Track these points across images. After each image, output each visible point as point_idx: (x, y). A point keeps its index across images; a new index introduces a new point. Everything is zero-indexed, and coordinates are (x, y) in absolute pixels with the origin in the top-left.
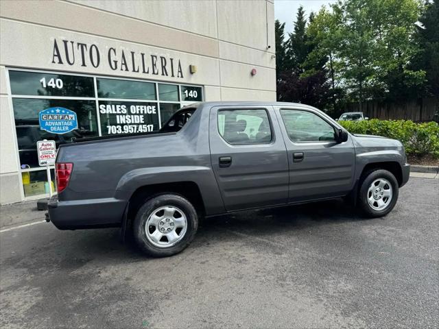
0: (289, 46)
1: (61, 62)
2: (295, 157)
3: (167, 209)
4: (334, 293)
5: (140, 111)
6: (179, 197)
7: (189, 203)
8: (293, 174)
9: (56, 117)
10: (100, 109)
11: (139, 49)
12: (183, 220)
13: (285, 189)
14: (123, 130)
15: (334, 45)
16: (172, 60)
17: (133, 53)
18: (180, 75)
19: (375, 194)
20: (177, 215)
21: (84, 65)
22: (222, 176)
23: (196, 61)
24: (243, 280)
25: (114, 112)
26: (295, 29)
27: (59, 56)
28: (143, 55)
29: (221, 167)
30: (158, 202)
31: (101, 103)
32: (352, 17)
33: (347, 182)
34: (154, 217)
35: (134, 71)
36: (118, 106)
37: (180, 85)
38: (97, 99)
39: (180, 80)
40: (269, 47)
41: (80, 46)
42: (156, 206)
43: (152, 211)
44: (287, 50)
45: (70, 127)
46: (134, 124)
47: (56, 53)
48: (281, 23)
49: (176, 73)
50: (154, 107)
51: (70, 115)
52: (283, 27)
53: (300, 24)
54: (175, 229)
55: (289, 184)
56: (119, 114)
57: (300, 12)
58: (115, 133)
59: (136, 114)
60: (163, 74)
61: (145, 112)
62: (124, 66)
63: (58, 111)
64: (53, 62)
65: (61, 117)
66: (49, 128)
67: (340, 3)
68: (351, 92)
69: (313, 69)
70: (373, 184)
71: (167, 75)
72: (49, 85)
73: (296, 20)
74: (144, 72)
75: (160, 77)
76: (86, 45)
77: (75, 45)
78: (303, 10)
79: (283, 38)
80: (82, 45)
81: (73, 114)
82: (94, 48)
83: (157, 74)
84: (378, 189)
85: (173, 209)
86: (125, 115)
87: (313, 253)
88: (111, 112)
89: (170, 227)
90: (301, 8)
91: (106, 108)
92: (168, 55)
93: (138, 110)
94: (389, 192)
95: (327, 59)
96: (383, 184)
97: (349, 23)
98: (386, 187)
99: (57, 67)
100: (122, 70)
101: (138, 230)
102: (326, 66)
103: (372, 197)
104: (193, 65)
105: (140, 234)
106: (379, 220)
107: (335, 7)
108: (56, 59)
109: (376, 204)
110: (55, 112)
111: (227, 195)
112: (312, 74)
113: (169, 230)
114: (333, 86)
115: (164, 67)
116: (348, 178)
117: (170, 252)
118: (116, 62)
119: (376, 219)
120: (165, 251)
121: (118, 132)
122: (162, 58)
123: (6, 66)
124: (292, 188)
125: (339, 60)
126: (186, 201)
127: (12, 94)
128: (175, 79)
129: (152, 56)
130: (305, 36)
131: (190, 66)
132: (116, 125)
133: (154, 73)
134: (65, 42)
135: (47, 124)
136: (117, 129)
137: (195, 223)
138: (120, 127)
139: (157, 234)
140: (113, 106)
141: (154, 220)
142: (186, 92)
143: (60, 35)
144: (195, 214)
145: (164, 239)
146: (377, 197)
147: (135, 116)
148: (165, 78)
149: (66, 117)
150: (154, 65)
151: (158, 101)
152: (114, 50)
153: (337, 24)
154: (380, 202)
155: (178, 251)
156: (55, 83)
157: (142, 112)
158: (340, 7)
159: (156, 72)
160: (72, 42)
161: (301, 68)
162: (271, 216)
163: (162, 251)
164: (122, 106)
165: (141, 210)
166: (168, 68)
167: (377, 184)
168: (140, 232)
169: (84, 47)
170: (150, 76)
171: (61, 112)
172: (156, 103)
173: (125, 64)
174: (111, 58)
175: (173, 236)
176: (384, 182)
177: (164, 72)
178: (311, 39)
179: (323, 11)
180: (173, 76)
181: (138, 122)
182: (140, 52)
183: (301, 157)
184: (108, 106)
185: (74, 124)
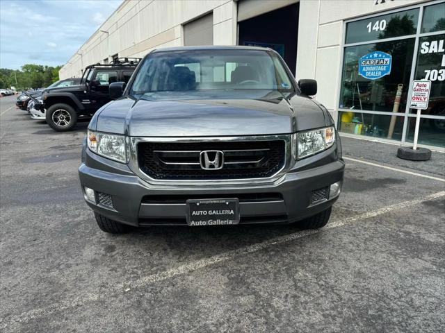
1: (383, 1)
9: (372, 62)
10: (419, 49)
38: (418, 35)
45: (383, 72)
51: (386, 59)
63: (376, 55)
64: (377, 3)
65: (377, 62)
72: (374, 28)
81: (388, 57)
88: (436, 51)
91: (429, 46)
110: (373, 57)
121: (440, 79)
127: (345, 43)
132: (439, 68)
135: (364, 69)
140: (442, 42)
149: (382, 62)
156: (379, 25)
171: (378, 56)
184: (434, 43)
185: (387, 69)
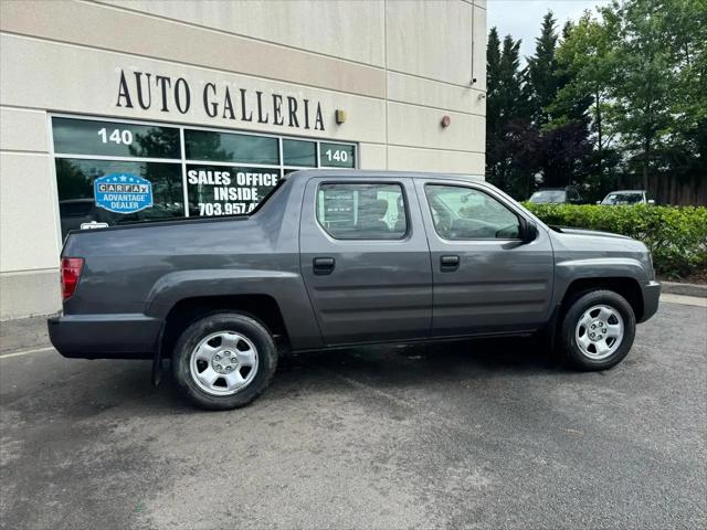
0: (526, 78)
1: (129, 105)
2: (444, 264)
3: (226, 335)
4: (454, 489)
5: (251, 182)
6: (246, 318)
7: (262, 329)
8: (439, 290)
9: (119, 188)
10: (188, 178)
11: (253, 85)
12: (251, 355)
13: (427, 314)
14: (223, 210)
15: (603, 78)
16: (306, 102)
17: (243, 91)
18: (319, 126)
19: (591, 331)
20: (242, 346)
21: (165, 109)
22: (318, 289)
23: (347, 105)
24: (320, 455)
25: (211, 182)
26: (538, 49)
27: (127, 95)
28: (259, 94)
29: (316, 273)
30: (211, 324)
31: (189, 167)
32: (636, 29)
33: (539, 308)
34: (204, 348)
35: (244, 119)
36: (217, 174)
37: (318, 142)
38: (184, 162)
39: (319, 134)
40: (475, 80)
41: (160, 80)
42: (208, 331)
43: (201, 338)
44: (523, 85)
45: (141, 204)
46: (243, 201)
47: (123, 92)
48: (515, 40)
49: (312, 122)
50: (274, 176)
51: (142, 186)
52: (517, 47)
53: (547, 42)
54: (239, 368)
55: (432, 307)
56: (218, 186)
57: (547, 22)
58: (211, 214)
59: (245, 186)
60: (291, 125)
61: (261, 184)
62: (228, 112)
63: (124, 178)
64: (119, 105)
65: (127, 188)
66: (108, 204)
67: (616, 5)
68: (630, 156)
69: (564, 118)
70: (587, 315)
71: (297, 126)
72: (112, 138)
73: (540, 35)
74: (260, 121)
75: (286, 129)
76: (169, 79)
77: (153, 79)
78: (553, 18)
79: (517, 65)
80: (164, 79)
81: (146, 183)
82: (181, 83)
83: (282, 124)
84: (597, 323)
85: (235, 337)
86: (229, 186)
87: (456, 422)
88: (206, 183)
89: (230, 364)
90: (550, 15)
91: (197, 176)
92: (301, 93)
93: (249, 180)
94: (617, 329)
95: (591, 100)
96: (606, 314)
97: (629, 39)
98: (612, 320)
99: (125, 112)
100: (224, 117)
101: (178, 366)
102: (590, 112)
103: (585, 336)
104: (341, 109)
105: (181, 372)
106: (595, 375)
107: (606, 13)
108: (123, 101)
109: (592, 348)
110: (119, 180)
111: (326, 318)
112: (562, 125)
113: (230, 369)
114: (600, 146)
115: (292, 114)
116: (541, 302)
117: (229, 403)
118: (215, 105)
119: (590, 374)
120: (221, 401)
121: (216, 213)
122: (290, 99)
123: (48, 111)
124: (438, 313)
125: (613, 102)
126: (258, 325)
127: (56, 152)
128: (312, 133)
129: (275, 96)
130: (555, 62)
131: (337, 112)
132: (213, 202)
133: (276, 123)
134: (138, 75)
135: (106, 198)
136: (214, 209)
137: (272, 361)
138: (220, 206)
139: (210, 375)
140: (210, 173)
141: (205, 352)
142: (329, 153)
143: (131, 64)
144: (273, 346)
145: (221, 382)
146: (596, 335)
147: (244, 190)
148: (294, 131)
149: (136, 189)
150: (277, 110)
151: (282, 167)
152: (214, 87)
153: (610, 40)
154: (601, 345)
155: (242, 402)
156: (121, 136)
157: (255, 184)
158: (615, 12)
159: (279, 121)
160: (148, 75)
161: (546, 115)
162: (419, 357)
163: (216, 401)
164: (224, 173)
165: (184, 334)
166: (300, 115)
167: (594, 314)
168: (181, 370)
169: (167, 82)
170: (270, 127)
171: (128, 180)
172: (279, 170)
173: (231, 108)
174: (209, 99)
175: (235, 379)
176: (607, 311)
177: (293, 120)
178: (564, 66)
179: (586, 19)
180: (307, 127)
181: (249, 198)
182: (255, 90)
183: (455, 264)
184: (202, 173)
185: (147, 198)
